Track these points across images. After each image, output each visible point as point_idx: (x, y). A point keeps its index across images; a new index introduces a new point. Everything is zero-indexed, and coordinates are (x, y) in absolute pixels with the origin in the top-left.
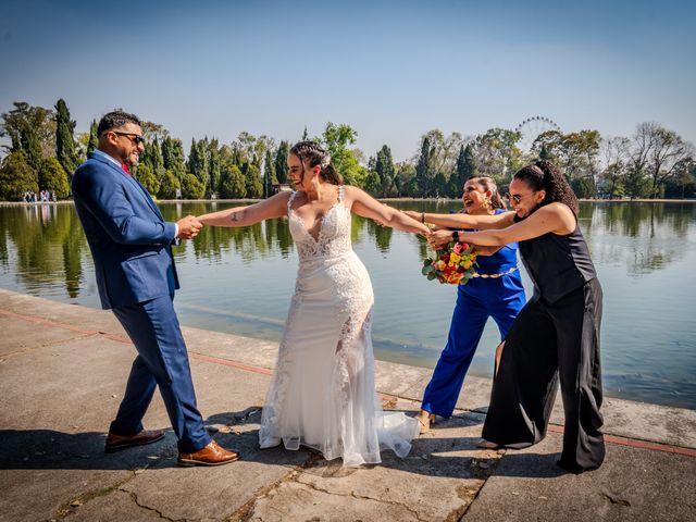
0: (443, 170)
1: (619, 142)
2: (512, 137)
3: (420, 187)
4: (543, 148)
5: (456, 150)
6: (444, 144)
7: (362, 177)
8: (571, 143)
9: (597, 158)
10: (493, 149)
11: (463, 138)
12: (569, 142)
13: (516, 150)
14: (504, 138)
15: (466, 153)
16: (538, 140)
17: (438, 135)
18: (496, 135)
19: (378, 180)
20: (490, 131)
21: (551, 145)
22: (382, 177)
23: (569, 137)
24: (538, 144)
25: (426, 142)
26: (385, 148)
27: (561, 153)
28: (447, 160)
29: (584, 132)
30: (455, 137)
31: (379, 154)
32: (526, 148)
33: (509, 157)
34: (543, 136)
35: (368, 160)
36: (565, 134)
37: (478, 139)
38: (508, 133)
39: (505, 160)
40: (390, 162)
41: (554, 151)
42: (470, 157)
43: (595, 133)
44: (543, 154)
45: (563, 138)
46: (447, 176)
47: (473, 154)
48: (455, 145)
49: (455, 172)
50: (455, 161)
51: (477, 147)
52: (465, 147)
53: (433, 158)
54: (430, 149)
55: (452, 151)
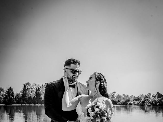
0: (31, 95)
3: (23, 101)
6: (31, 87)
7: (2, 97)
11: (37, 85)
17: (29, 84)
19: (9, 98)
22: (10, 97)
25: (25, 86)
26: (10, 87)
28: (33, 92)
30: (35, 85)
31: (8, 90)
35: (5, 91)
37: (42, 86)
40: (12, 92)
42: (39, 91)
46: (32, 97)
47: (40, 90)
48: (35, 87)
49: (35, 96)
50: (35, 93)
51: (42, 88)
52: (38, 88)
53: (27, 91)
54: (26, 88)
55: (34, 89)
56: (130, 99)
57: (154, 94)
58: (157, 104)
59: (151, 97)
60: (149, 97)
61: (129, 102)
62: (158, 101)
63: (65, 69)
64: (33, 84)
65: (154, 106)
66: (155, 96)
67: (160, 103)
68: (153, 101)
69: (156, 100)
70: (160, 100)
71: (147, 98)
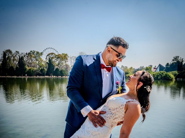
0: (13, 65)
1: (74, 58)
2: (39, 54)
3: (3, 71)
4: (50, 59)
5: (17, 58)
6: (13, 55)
8: (59, 57)
9: (67, 63)
10: (33, 58)
11: (20, 53)
12: (58, 57)
13: (41, 59)
14: (36, 54)
15: (21, 59)
16: (48, 56)
17: (9, 51)
18: (33, 53)
20: (31, 51)
21: (52, 58)
23: (58, 55)
24: (48, 57)
25: (5, 54)
27: (56, 60)
28: (15, 62)
29: (63, 54)
30: (17, 53)
32: (44, 58)
33: (39, 61)
34: (49, 54)
36: (57, 54)
37: (26, 54)
38: (38, 53)
39: (37, 62)
41: (53, 60)
42: (23, 61)
43: (66, 55)
44: (50, 61)
45: (56, 56)
46: (15, 67)
47: (24, 59)
48: (17, 56)
49: (18, 66)
50: (17, 62)
51: (26, 57)
52: (21, 57)
53: (8, 60)
54: (7, 57)
55: (16, 58)
56: (129, 71)
57: (155, 67)
58: (159, 78)
59: (152, 69)
60: (151, 69)
61: (128, 75)
62: (160, 75)
63: (110, 48)
64: (15, 52)
65: (156, 80)
66: (156, 69)
67: (161, 76)
68: (154, 74)
69: (157, 73)
70: (162, 74)
71: (148, 70)
